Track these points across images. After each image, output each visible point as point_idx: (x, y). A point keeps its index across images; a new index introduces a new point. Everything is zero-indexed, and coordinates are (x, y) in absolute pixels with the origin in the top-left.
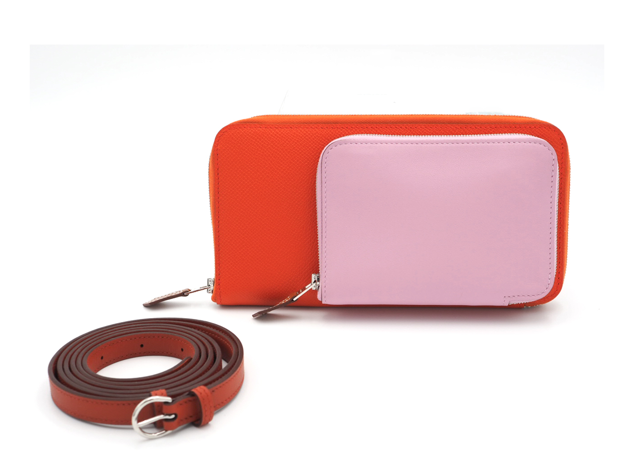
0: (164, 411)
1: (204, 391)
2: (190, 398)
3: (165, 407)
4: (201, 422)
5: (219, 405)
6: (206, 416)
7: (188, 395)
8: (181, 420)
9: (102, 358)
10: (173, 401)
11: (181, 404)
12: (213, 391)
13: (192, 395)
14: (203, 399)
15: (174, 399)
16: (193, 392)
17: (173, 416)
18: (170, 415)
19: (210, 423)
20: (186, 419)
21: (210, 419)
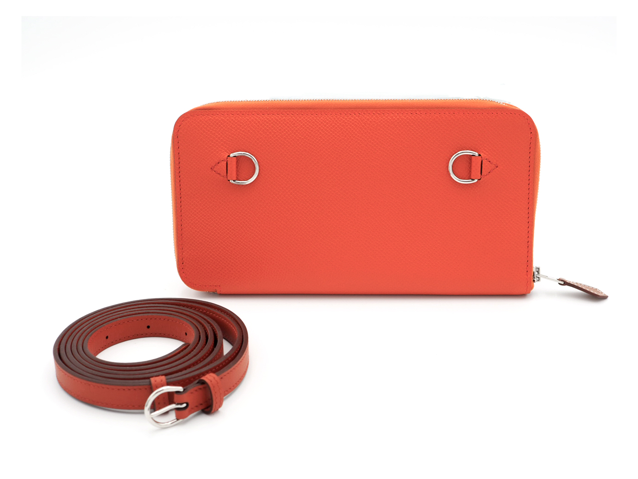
0: (175, 400)
1: (214, 378)
2: (201, 386)
3: (176, 396)
4: (211, 409)
5: (227, 391)
6: (216, 403)
7: (198, 383)
8: (192, 409)
9: (107, 337)
10: (184, 390)
11: (192, 393)
12: (222, 378)
13: (203, 383)
14: (214, 387)
15: (185, 388)
16: (202, 380)
17: (185, 405)
18: (181, 404)
19: (220, 409)
20: (197, 406)
21: (220, 406)
